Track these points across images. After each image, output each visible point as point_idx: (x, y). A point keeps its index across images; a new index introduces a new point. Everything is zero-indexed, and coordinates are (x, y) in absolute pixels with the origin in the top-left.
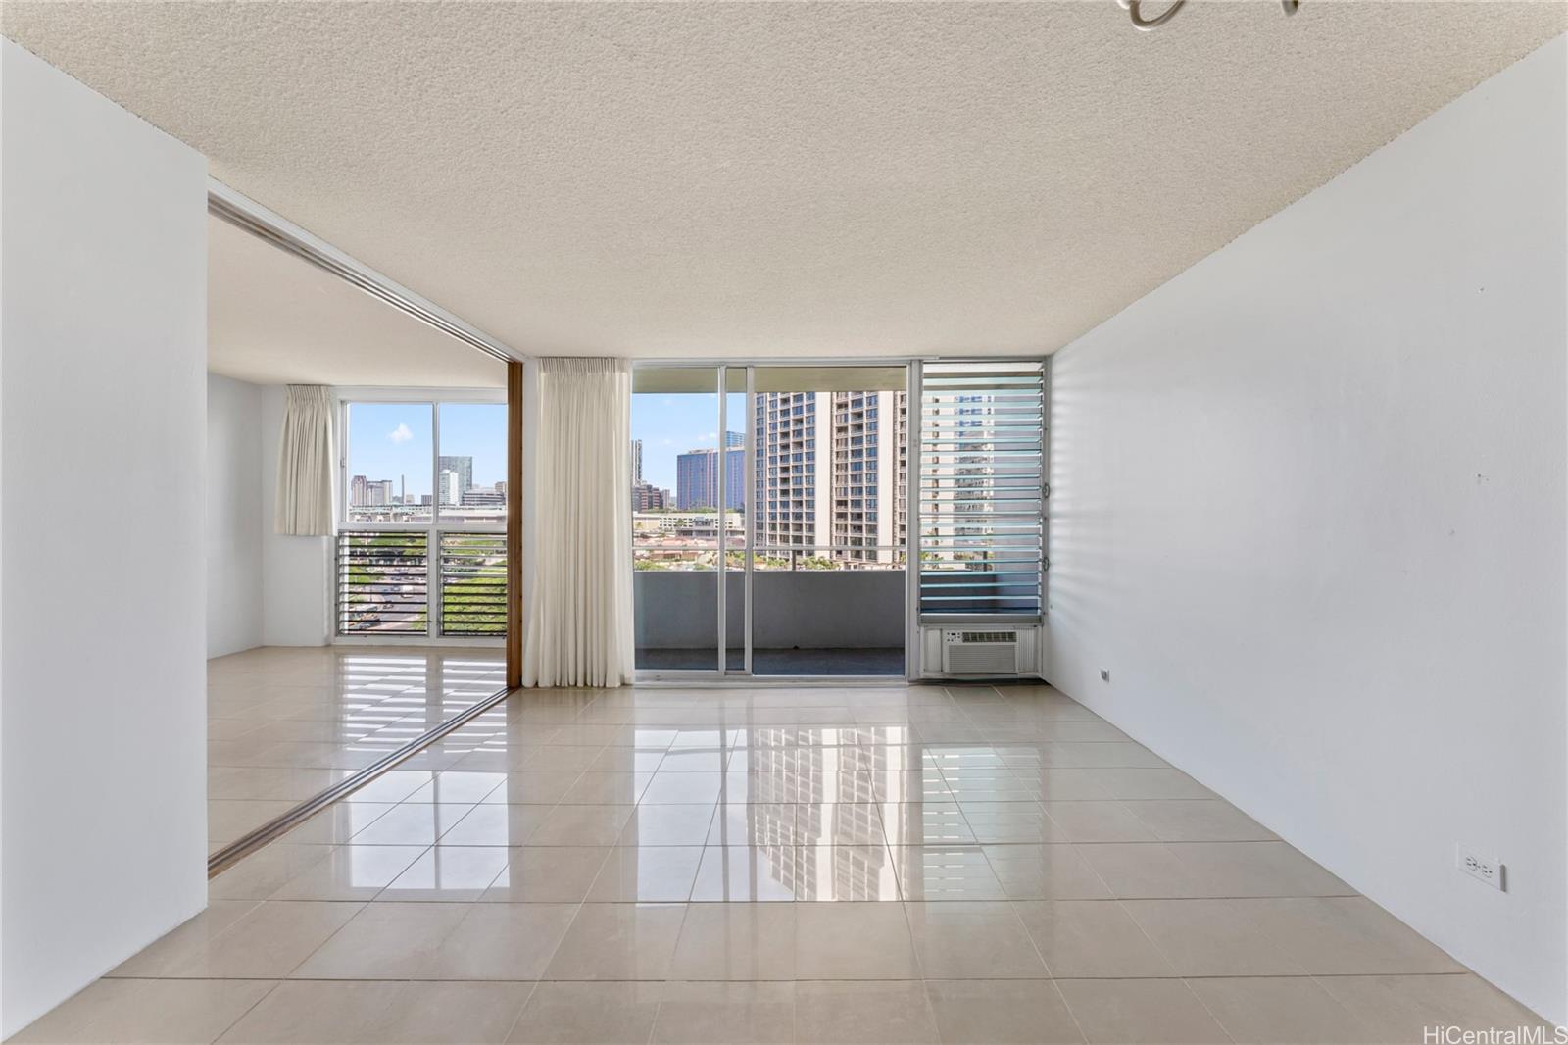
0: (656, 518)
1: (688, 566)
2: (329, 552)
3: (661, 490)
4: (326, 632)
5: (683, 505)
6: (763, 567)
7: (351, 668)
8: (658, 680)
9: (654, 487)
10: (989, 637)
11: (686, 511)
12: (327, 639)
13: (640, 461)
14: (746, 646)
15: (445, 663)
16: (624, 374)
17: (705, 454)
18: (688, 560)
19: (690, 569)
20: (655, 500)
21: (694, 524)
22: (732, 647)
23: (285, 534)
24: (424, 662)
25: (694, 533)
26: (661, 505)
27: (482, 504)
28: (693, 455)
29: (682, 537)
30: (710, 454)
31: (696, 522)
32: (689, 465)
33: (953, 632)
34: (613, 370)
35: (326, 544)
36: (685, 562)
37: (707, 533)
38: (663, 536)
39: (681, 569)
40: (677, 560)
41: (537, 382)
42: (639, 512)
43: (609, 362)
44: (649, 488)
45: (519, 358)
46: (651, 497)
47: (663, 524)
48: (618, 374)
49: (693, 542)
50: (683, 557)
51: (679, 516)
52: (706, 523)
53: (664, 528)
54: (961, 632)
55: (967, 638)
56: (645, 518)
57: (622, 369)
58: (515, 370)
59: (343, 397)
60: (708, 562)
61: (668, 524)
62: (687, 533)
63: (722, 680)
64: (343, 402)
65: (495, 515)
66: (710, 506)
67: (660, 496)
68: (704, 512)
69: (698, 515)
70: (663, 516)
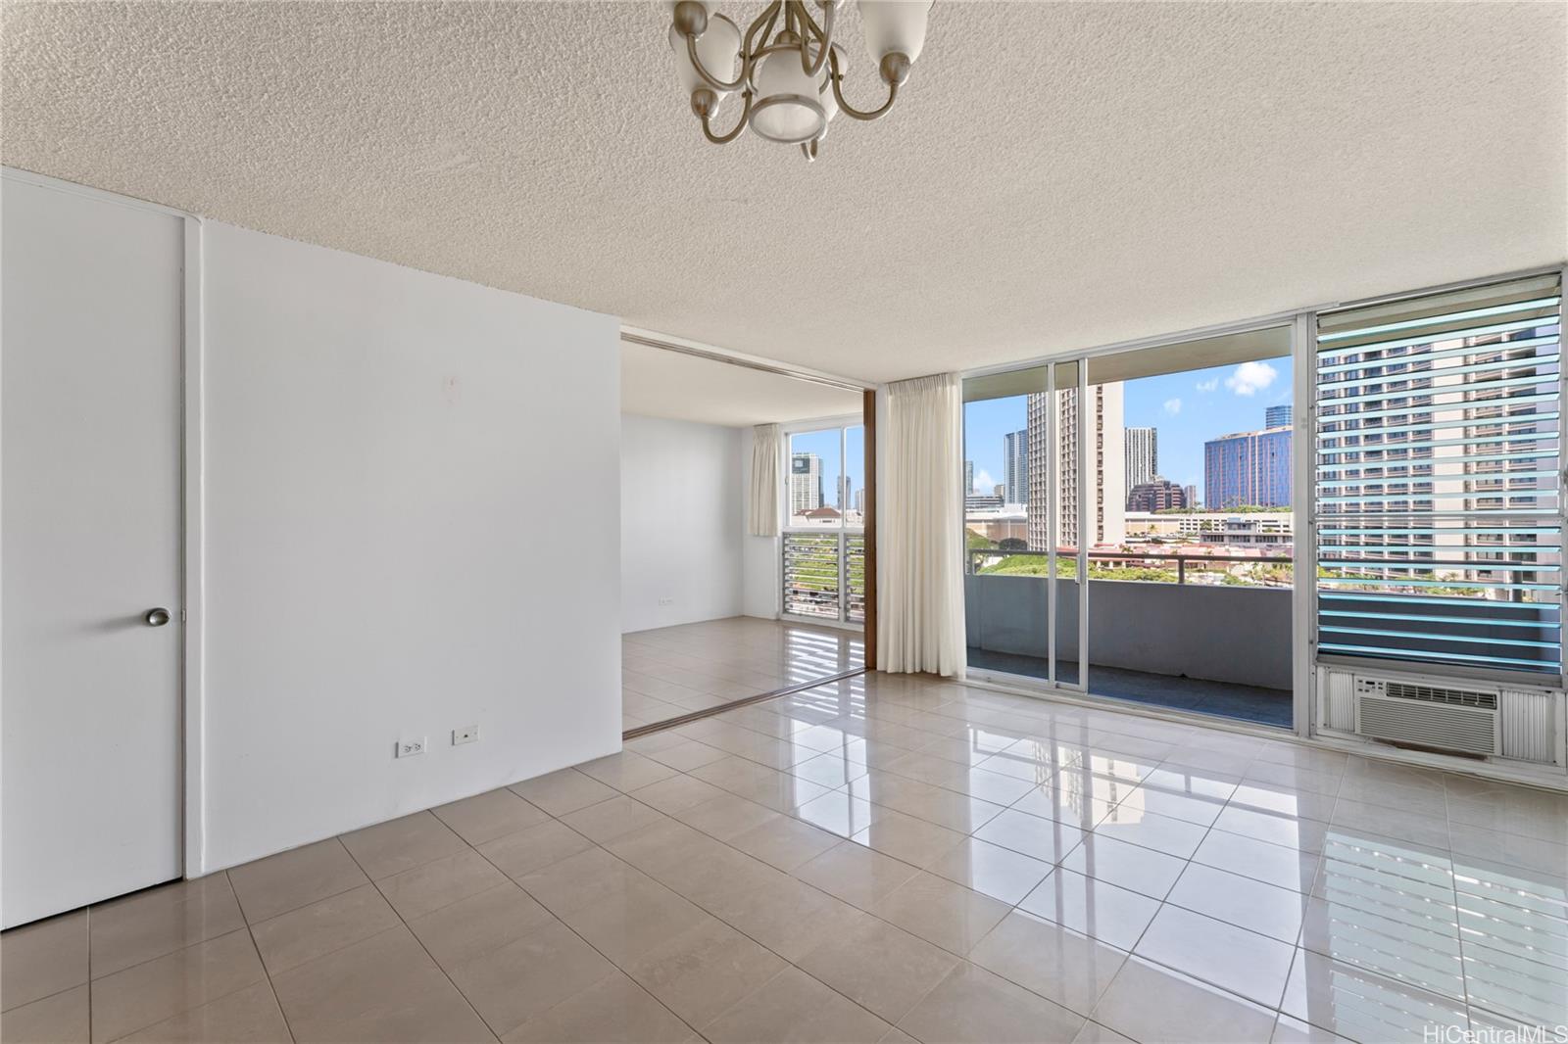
0: (1176, 520)
1: (1213, 578)
2: (779, 547)
3: (1183, 487)
4: (777, 609)
5: (1213, 505)
6: (1333, 585)
7: (794, 639)
8: (989, 682)
9: (1172, 483)
10: (1454, 697)
11: (1215, 511)
12: (778, 614)
13: (1155, 452)
14: (1081, 658)
15: (852, 644)
16: (954, 387)
17: (1246, 439)
18: (1216, 572)
19: (1218, 583)
20: (1175, 498)
21: (1226, 527)
22: (1064, 659)
23: (754, 536)
24: (836, 640)
25: (1226, 539)
26: (1183, 504)
27: (982, 507)
28: (1227, 441)
29: (1209, 543)
30: (1253, 438)
31: (1230, 525)
32: (1218, 452)
33: (1371, 679)
34: (944, 385)
35: (777, 541)
36: (1210, 574)
37: (1246, 538)
38: (1184, 540)
39: (1204, 582)
40: (1199, 571)
41: (886, 404)
42: (1153, 513)
43: (940, 378)
44: (1167, 485)
45: (871, 387)
46: (1170, 495)
47: (1185, 526)
48: (948, 388)
49: (1223, 549)
50: (1208, 568)
51: (1206, 517)
52: (1246, 525)
53: (1185, 531)
54: (1385, 681)
55: (1394, 690)
56: (1160, 520)
57: (952, 383)
58: (870, 398)
59: (787, 431)
60: (1245, 575)
61: (1192, 526)
62: (1218, 538)
63: (1051, 693)
64: (786, 434)
65: (991, 518)
66: (1254, 504)
67: (1182, 493)
68: (1244, 511)
69: (1235, 515)
70: (1184, 517)
